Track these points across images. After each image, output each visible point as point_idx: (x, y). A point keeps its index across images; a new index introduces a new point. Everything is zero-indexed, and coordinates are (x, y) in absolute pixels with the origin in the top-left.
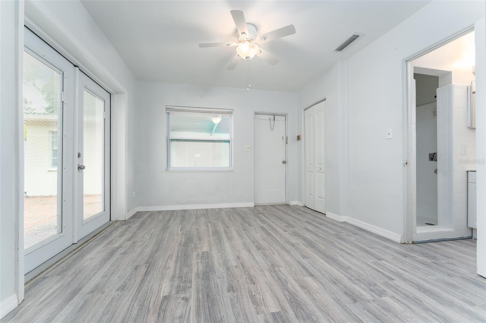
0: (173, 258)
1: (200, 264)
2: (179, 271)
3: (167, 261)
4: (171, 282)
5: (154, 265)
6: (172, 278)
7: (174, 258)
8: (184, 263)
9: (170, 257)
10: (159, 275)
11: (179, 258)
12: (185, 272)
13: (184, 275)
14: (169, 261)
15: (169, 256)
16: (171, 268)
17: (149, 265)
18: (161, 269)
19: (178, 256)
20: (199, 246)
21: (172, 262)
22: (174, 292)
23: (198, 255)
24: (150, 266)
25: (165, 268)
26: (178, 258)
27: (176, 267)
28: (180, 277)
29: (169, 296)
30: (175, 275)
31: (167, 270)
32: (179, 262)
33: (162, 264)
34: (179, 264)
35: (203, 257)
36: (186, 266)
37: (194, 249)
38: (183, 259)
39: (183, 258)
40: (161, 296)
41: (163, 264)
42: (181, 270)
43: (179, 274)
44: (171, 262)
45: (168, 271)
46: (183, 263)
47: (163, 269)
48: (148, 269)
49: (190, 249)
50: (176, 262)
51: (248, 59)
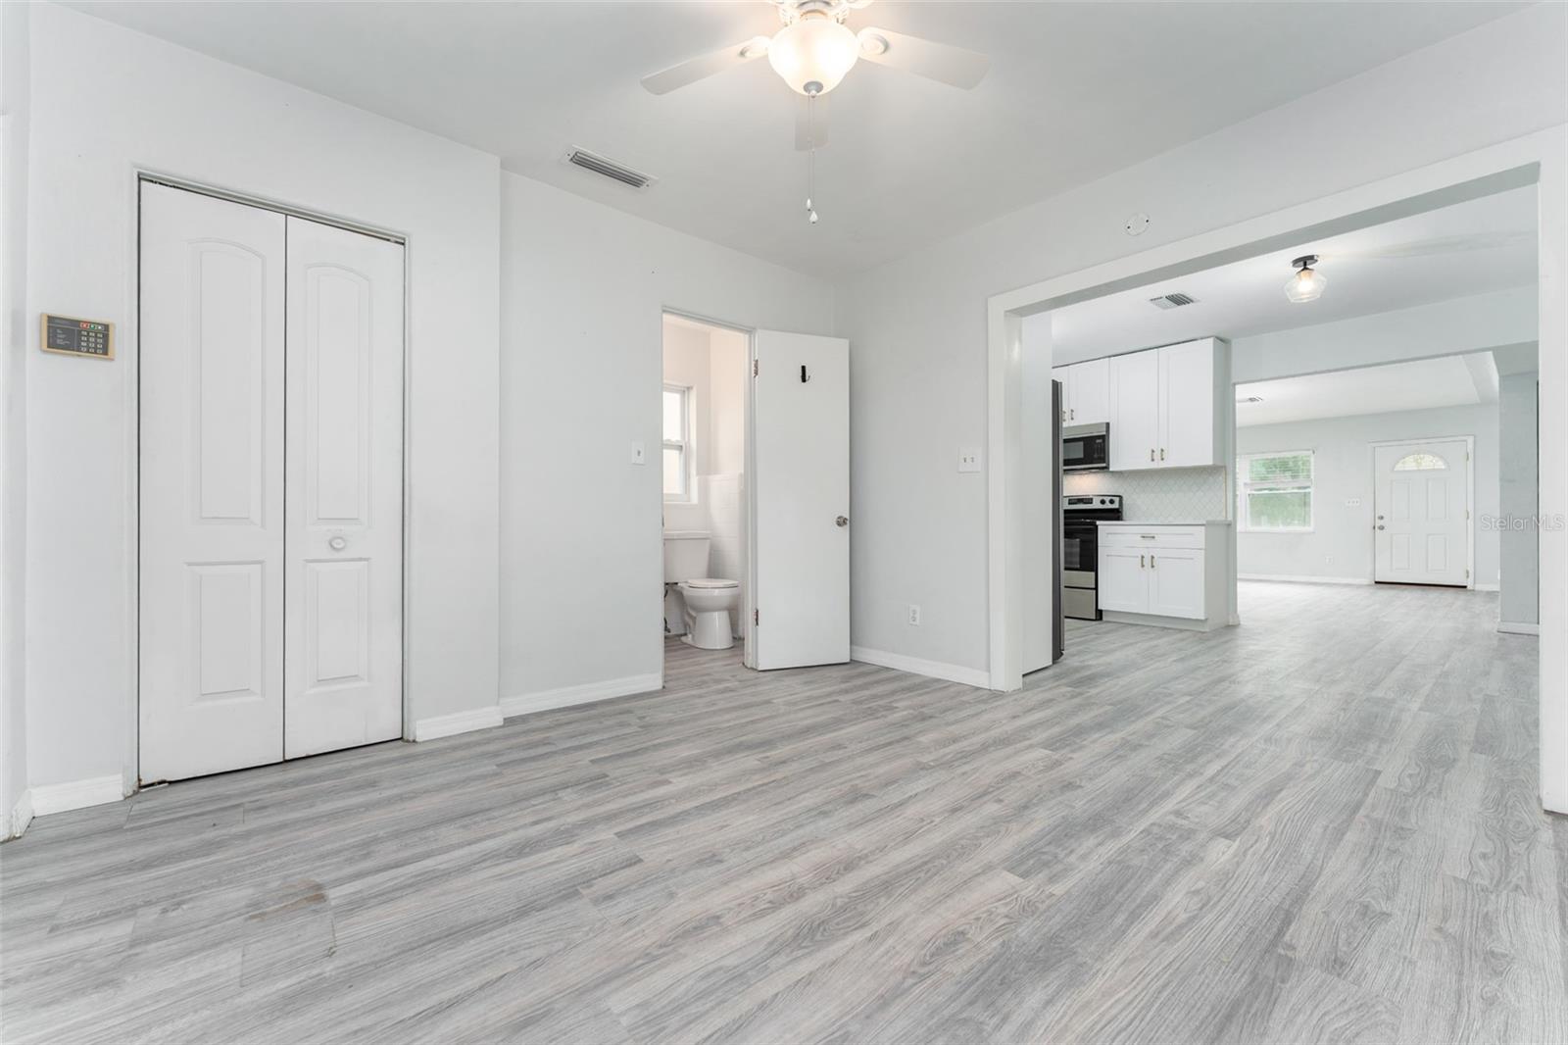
0: (1158, 919)
1: (1081, 851)
2: (1162, 867)
3: (1192, 919)
4: (1202, 855)
5: (1252, 933)
6: (1194, 861)
7: (1152, 920)
8: (1128, 881)
9: (1169, 934)
10: (1235, 889)
11: (1133, 906)
12: (1146, 857)
13: (1153, 851)
14: (1183, 917)
15: (1170, 938)
16: (1184, 892)
17: (1274, 943)
18: (1222, 903)
19: (1134, 917)
20: (1003, 910)
21: (1170, 907)
22: (1202, 836)
23: (1052, 879)
24: (1270, 937)
25: (1208, 902)
26: (1138, 907)
27: (1168, 882)
28: (1167, 851)
29: (1219, 835)
30: (1181, 863)
31: (1202, 889)
32: (1143, 895)
33: (1217, 920)
34: (1148, 888)
35: (1046, 864)
36: (1128, 867)
37: (1042, 907)
38: (1120, 894)
39: (1119, 898)
40: (1237, 842)
41: (1211, 916)
42: (1155, 867)
43: (1166, 861)
44: (1175, 907)
45: (1201, 884)
46: (1133, 881)
47: (1215, 899)
48: (1280, 933)
49: (1058, 918)
50: (1154, 898)
51: (814, 92)
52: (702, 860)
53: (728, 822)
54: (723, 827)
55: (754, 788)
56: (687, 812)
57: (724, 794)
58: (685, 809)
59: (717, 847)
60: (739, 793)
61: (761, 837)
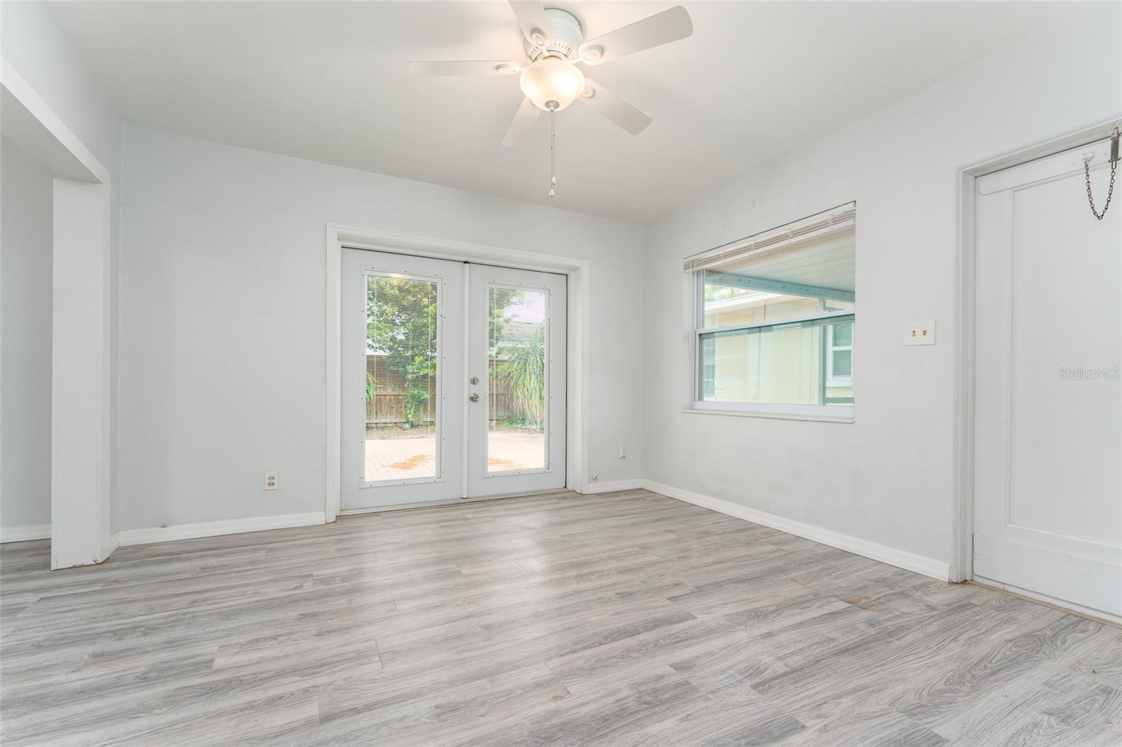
51: (552, 108)
52: (629, 595)
53: (612, 617)
54: (616, 614)
55: (584, 648)
56: (647, 630)
57: (613, 644)
58: (648, 633)
59: (620, 602)
60: (601, 644)
61: (590, 604)
